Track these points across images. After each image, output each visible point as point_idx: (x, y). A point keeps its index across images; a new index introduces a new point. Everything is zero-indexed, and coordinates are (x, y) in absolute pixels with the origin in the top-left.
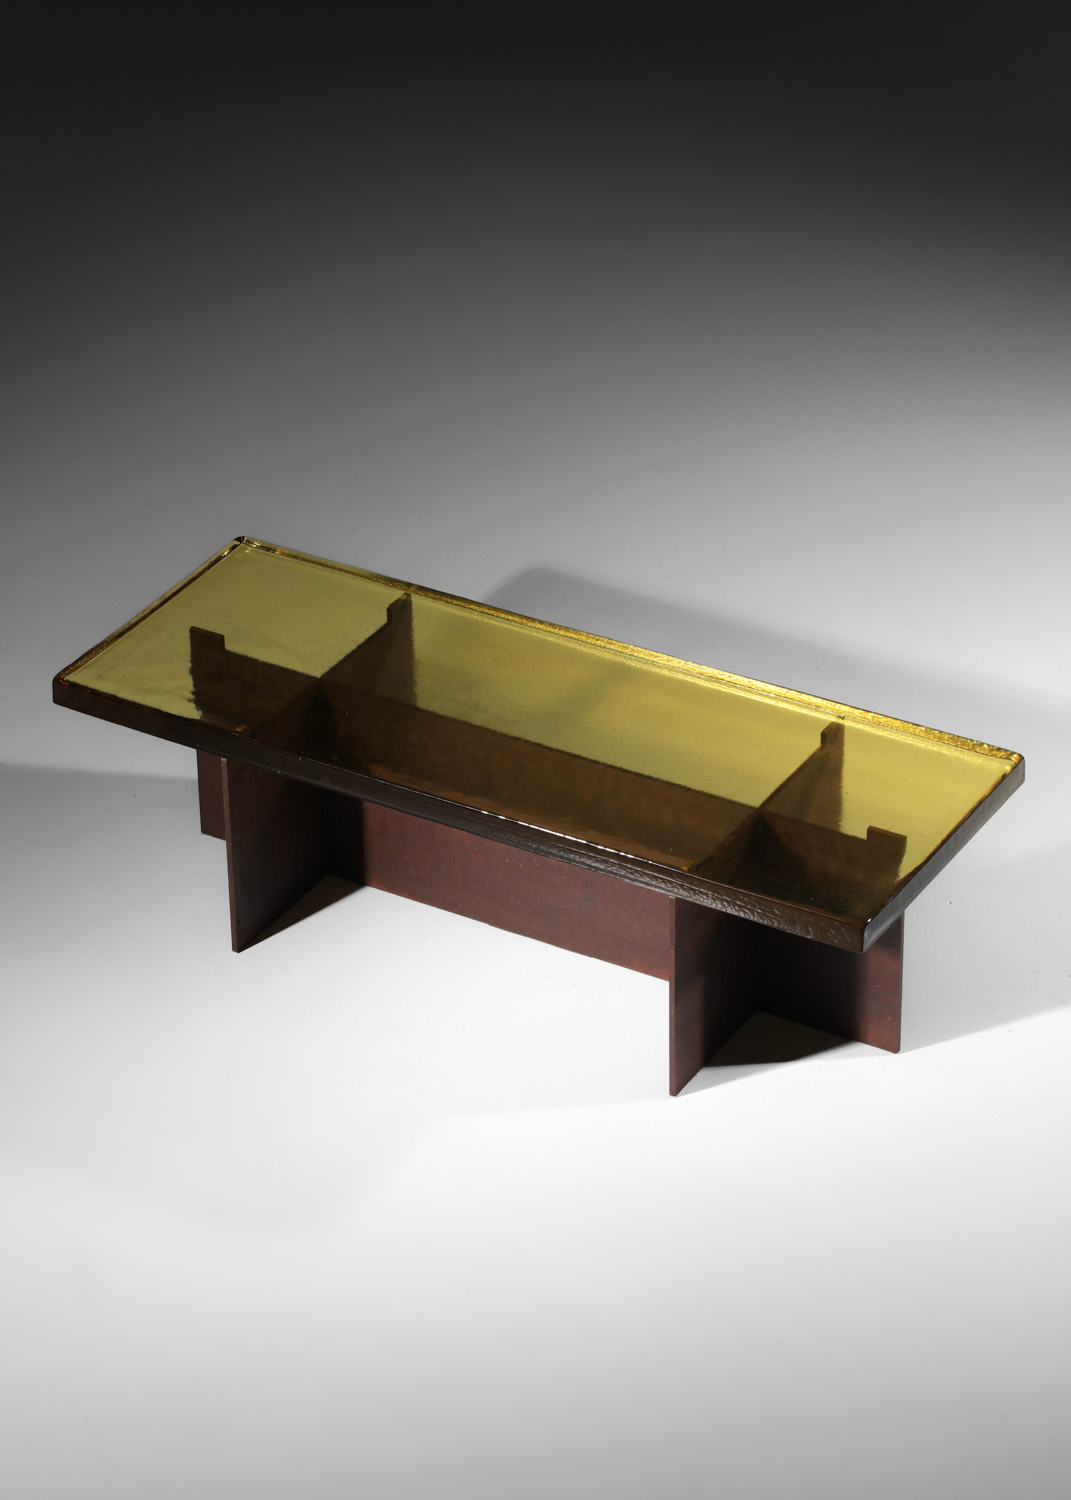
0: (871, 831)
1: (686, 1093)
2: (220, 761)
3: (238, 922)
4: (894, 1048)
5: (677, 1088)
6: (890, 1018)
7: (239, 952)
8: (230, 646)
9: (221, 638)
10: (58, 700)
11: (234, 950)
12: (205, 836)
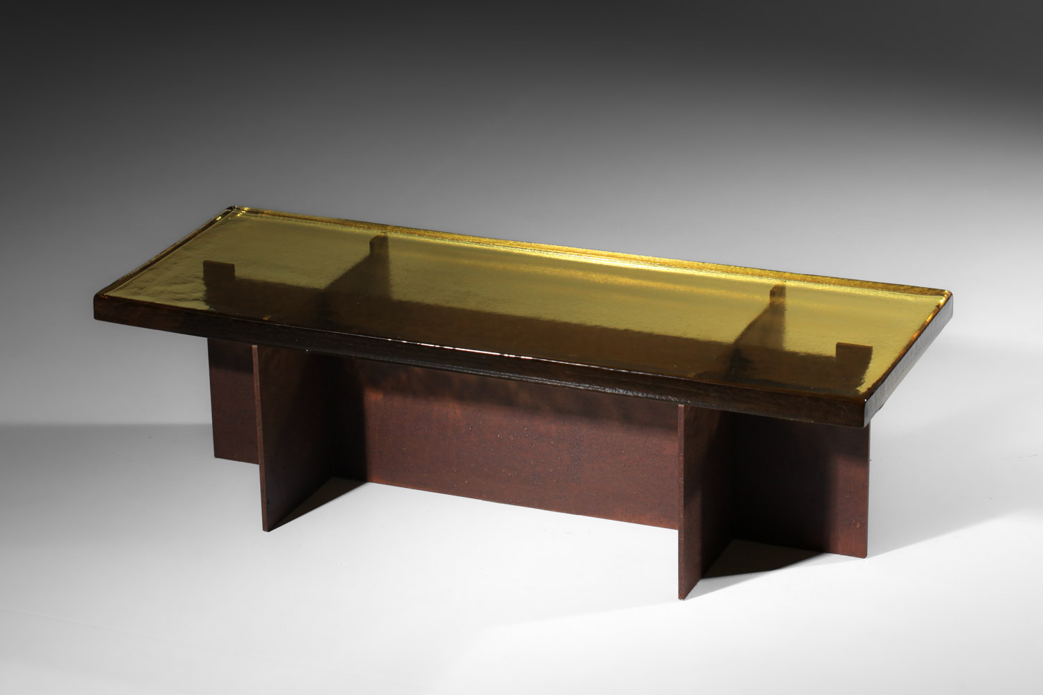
0: (840, 347)
1: (692, 597)
2: (251, 349)
3: (268, 502)
4: (862, 553)
5: (684, 593)
6: (858, 525)
7: (269, 531)
8: (240, 273)
9: (231, 268)
10: (99, 315)
11: (264, 529)
12: (218, 459)
